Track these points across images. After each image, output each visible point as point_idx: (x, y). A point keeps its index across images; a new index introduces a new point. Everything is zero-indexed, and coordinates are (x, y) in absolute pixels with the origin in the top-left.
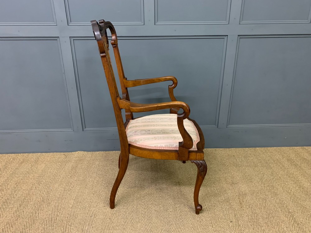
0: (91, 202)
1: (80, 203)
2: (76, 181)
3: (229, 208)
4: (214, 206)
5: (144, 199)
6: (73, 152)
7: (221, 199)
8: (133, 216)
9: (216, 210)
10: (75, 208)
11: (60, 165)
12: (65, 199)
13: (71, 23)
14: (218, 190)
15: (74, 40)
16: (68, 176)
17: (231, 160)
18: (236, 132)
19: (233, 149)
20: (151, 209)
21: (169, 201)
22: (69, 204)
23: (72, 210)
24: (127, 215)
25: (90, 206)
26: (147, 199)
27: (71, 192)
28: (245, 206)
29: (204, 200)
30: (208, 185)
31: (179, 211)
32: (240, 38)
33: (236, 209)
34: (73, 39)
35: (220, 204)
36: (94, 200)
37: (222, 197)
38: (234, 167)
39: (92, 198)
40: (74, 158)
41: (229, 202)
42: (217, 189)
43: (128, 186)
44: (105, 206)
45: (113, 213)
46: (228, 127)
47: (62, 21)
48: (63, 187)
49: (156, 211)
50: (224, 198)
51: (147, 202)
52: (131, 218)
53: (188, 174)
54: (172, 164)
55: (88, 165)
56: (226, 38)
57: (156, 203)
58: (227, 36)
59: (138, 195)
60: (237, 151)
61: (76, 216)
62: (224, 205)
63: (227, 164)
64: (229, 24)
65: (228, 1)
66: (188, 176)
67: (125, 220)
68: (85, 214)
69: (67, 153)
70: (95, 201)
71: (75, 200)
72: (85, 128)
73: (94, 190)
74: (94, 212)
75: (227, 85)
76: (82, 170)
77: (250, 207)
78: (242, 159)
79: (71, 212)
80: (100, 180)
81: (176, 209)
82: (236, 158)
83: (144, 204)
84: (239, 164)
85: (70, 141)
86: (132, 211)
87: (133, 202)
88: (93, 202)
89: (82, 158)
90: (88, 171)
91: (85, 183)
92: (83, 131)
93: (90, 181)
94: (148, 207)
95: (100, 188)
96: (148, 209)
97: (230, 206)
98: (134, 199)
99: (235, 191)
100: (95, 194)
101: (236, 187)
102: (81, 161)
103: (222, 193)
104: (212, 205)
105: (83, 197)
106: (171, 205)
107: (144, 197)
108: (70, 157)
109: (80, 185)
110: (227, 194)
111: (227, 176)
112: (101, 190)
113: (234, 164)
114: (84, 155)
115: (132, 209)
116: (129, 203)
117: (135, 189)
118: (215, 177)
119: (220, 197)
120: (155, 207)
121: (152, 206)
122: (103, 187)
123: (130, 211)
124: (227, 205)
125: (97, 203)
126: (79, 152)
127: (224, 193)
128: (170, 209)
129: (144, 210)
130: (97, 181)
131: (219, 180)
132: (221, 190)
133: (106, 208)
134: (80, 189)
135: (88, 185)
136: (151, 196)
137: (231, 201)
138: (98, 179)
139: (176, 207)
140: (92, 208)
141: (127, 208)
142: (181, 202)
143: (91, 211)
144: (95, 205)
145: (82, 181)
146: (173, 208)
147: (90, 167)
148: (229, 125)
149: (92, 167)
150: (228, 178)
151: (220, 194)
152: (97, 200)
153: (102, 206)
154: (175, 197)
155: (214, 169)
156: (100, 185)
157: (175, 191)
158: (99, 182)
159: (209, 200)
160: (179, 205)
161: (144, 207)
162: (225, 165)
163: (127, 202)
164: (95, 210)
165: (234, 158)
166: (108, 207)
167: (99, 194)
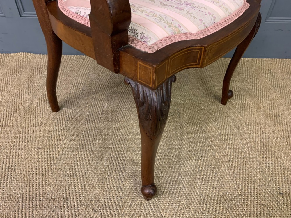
5: (115, 137)
6: (13, 53)
8: (88, 171)
9: (247, 166)
17: (265, 76)
18: (279, 30)
19: (266, 59)
24: (77, 169)
31: (176, 164)
35: (254, 154)
36: (24, 136)
37: (257, 139)
38: (272, 88)
39: (21, 131)
40: (12, 62)
41: (272, 151)
45: (52, 163)
46: (267, 20)
52: (83, 176)
55: (31, 74)
62: (263, 157)
63: (258, 82)
67: (72, 180)
73: (29, 116)
74: (17, 159)
80: (45, 99)
81: (171, 159)
82: (273, 74)
83: (112, 148)
84: (279, 83)
85: (3, 33)
86: (87, 161)
87: (94, 142)
88: (20, 140)
89: (24, 63)
90: (28, 83)
91: (17, 102)
92: (21, 17)
93: (26, 100)
94: (120, 154)
95: (41, 112)
96: (120, 158)
97: (273, 158)
98: (96, 136)
99: (279, 130)
100: (28, 124)
101: (280, 123)
102: (22, 68)
103: (256, 131)
104: (239, 155)
105: (6, 128)
106: (163, 150)
107: (115, 133)
108: (6, 61)
109: (7, 107)
110: (264, 134)
111: (262, 102)
112: (41, 116)
113: (271, 83)
114: (28, 59)
115: (89, 157)
116: (86, 144)
117: (100, 118)
118: (240, 104)
119: (253, 139)
120: (132, 153)
121: (127, 152)
122: (46, 112)
123: (84, 160)
124: (269, 157)
125: (28, 142)
126: (22, 54)
127: (259, 133)
128: (160, 159)
129: (112, 159)
130: (38, 102)
131: (248, 108)
132: (253, 127)
133: (42, 153)
134: (4, 114)
135: (20, 107)
136: (128, 131)
137: (275, 148)
138: (40, 98)
139: (172, 156)
140: (14, 152)
141: (80, 153)
142: (181, 146)
143: (11, 156)
144: (23, 145)
145: (13, 100)
146: (167, 158)
147: (33, 77)
148: (270, 18)
149: (37, 77)
150: (263, 105)
151: (252, 133)
152: (29, 136)
153: (35, 146)
154: (170, 137)
155: (237, 90)
156: (41, 108)
157: (171, 124)
158: (42, 102)
159: (233, 144)
160: (177, 152)
161: (112, 154)
162: (256, 83)
163: (83, 141)
164: (19, 154)
165: (269, 74)
166: (46, 151)
167: (35, 125)
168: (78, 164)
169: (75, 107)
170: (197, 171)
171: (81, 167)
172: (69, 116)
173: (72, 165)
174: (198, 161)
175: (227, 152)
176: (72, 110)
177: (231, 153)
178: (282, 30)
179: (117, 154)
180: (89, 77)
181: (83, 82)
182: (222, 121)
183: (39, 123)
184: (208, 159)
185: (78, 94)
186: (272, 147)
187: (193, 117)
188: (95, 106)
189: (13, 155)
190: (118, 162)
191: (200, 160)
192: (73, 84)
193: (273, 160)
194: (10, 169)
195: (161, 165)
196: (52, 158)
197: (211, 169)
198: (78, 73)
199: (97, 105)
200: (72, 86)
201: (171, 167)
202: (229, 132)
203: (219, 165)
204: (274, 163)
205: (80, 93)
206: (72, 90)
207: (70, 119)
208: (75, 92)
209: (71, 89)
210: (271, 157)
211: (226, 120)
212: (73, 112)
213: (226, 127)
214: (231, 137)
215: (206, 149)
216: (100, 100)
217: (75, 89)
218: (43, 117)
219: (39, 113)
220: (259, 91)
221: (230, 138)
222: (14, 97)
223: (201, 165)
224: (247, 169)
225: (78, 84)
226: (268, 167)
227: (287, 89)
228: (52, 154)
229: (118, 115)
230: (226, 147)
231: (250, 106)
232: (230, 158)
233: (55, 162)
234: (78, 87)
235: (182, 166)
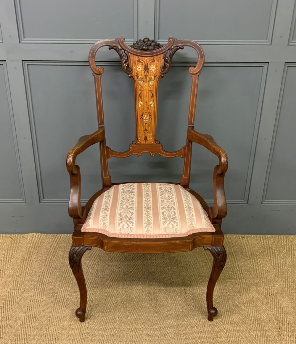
0: (50, 316)
1: (34, 318)
2: (28, 281)
3: (260, 335)
4: (239, 331)
5: (131, 315)
6: (25, 233)
7: (249, 319)
9: (240, 337)
10: (26, 327)
11: (4, 254)
12: (11, 310)
13: (25, 39)
14: (245, 303)
15: (28, 65)
16: (17, 273)
17: (267, 254)
18: (276, 210)
19: (270, 236)
20: (141, 332)
21: (169, 319)
22: (18, 319)
23: (22, 329)
24: (104, 341)
25: (48, 323)
26: (135, 316)
27: (21, 299)
28: (285, 332)
29: (222, 319)
30: (229, 295)
31: (183, 336)
32: (288, 67)
33: (272, 337)
34: (27, 63)
35: (247, 328)
36: (55, 314)
37: (251, 315)
38: (271, 267)
39: (53, 310)
40: (26, 243)
41: (262, 325)
42: (243, 303)
43: (106, 293)
44: (71, 325)
45: (84, 336)
46: (263, 203)
47: (10, 36)
48: (9, 290)
49: (149, 335)
50: (253, 318)
51: (136, 320)
53: (199, 276)
54: (175, 259)
55: (46, 256)
56: (265, 66)
57: (149, 323)
58: (268, 63)
59: (122, 307)
60: (277, 240)
61: (28, 339)
62: (254, 330)
63: (259, 261)
64: (271, 44)
65: (272, 1)
66: (200, 279)
68: (41, 337)
69: (14, 235)
70: (56, 316)
71: (26, 313)
72: (43, 198)
73: (56, 297)
74: (55, 334)
75: (265, 139)
76: (37, 263)
77: (293, 335)
78: (283, 254)
79: (20, 332)
80: (65, 281)
81: (179, 333)
82: (274, 252)
83: (130, 324)
84: (279, 262)
85: (20, 217)
86: (111, 335)
87: (114, 320)
88: (53, 318)
89: (37, 244)
90: (47, 266)
91: (41, 285)
92: (40, 203)
93: (49, 283)
94: (137, 329)
95: (65, 294)
96: (137, 332)
97: (262, 331)
98: (116, 314)
99: (270, 308)
100: (56, 305)
101: (273, 301)
102: (37, 249)
103: (251, 309)
104: (234, 329)
105: (39, 308)
106: (172, 326)
107: (131, 312)
108: (20, 243)
109: (35, 289)
110: (258, 311)
111: (260, 282)
112: (66, 297)
113: (272, 262)
114: (40, 240)
115: (113, 332)
116: (108, 321)
117: (117, 298)
118: (240, 283)
119: (247, 315)
120: (147, 328)
121: (142, 328)
122: (69, 293)
123: (109, 334)
124: (259, 330)
125: (60, 320)
126: (33, 235)
127: (254, 310)
128: (170, 333)
129: (131, 333)
130: (60, 284)
131: (247, 287)
132: (249, 305)
133: (74, 328)
134: (33, 295)
135: (46, 289)
136: (142, 310)
137: (265, 323)
138: (61, 280)
139: (180, 331)
140: (52, 328)
141: (104, 329)
142: (187, 322)
143: (50, 331)
144: (57, 322)
145: (37, 282)
146: (175, 332)
147: (49, 259)
148: (266, 201)
149: (53, 259)
150: (260, 284)
151: (247, 311)
152: (60, 315)
153: (67, 323)
154: (178, 314)
155: (239, 270)
156: (64, 290)
157: (178, 303)
158: (63, 284)
159: (230, 319)
160: (183, 327)
161: (130, 329)
162: (257, 263)
163: (105, 319)
164: (56, 330)
165: (271, 252)
166: (76, 327)
167: (63, 305)
168: (104, 337)
169: (93, 288)
170: (200, 342)
171: (107, 339)
172: (89, 297)
173: (100, 338)
174: (201, 334)
175: (224, 326)
176: (91, 291)
177: (228, 327)
178: (279, 211)
179: (135, 329)
180: (101, 258)
181: (96, 264)
182: (222, 300)
183: (66, 303)
184: (209, 332)
185: (94, 276)
186: (263, 322)
187: (198, 296)
188: (111, 287)
189: (51, 331)
190: (137, 336)
191: (202, 333)
192: (87, 266)
193: (262, 333)
194: (52, 341)
195: (171, 337)
196: (83, 333)
197: (210, 340)
198: (90, 253)
199: (112, 286)
200: (87, 268)
201: (179, 339)
202: (228, 309)
203: (218, 337)
204: (262, 335)
205: (96, 274)
206: (88, 271)
207: (91, 299)
208: (91, 274)
209: (86, 270)
210: (260, 330)
211: (226, 299)
212: (92, 293)
213: (226, 306)
214: (230, 314)
215: (208, 325)
216: (115, 281)
217: (90, 270)
218: (68, 298)
219: (63, 294)
220: (259, 271)
221: (228, 315)
222: (38, 280)
223: (203, 337)
224: (240, 340)
225: (92, 266)
226: (257, 338)
227: (285, 268)
228: (82, 329)
229: (131, 295)
230: (224, 323)
231: (249, 286)
232: (227, 332)
233: (86, 335)
234: (93, 268)
235: (188, 338)
